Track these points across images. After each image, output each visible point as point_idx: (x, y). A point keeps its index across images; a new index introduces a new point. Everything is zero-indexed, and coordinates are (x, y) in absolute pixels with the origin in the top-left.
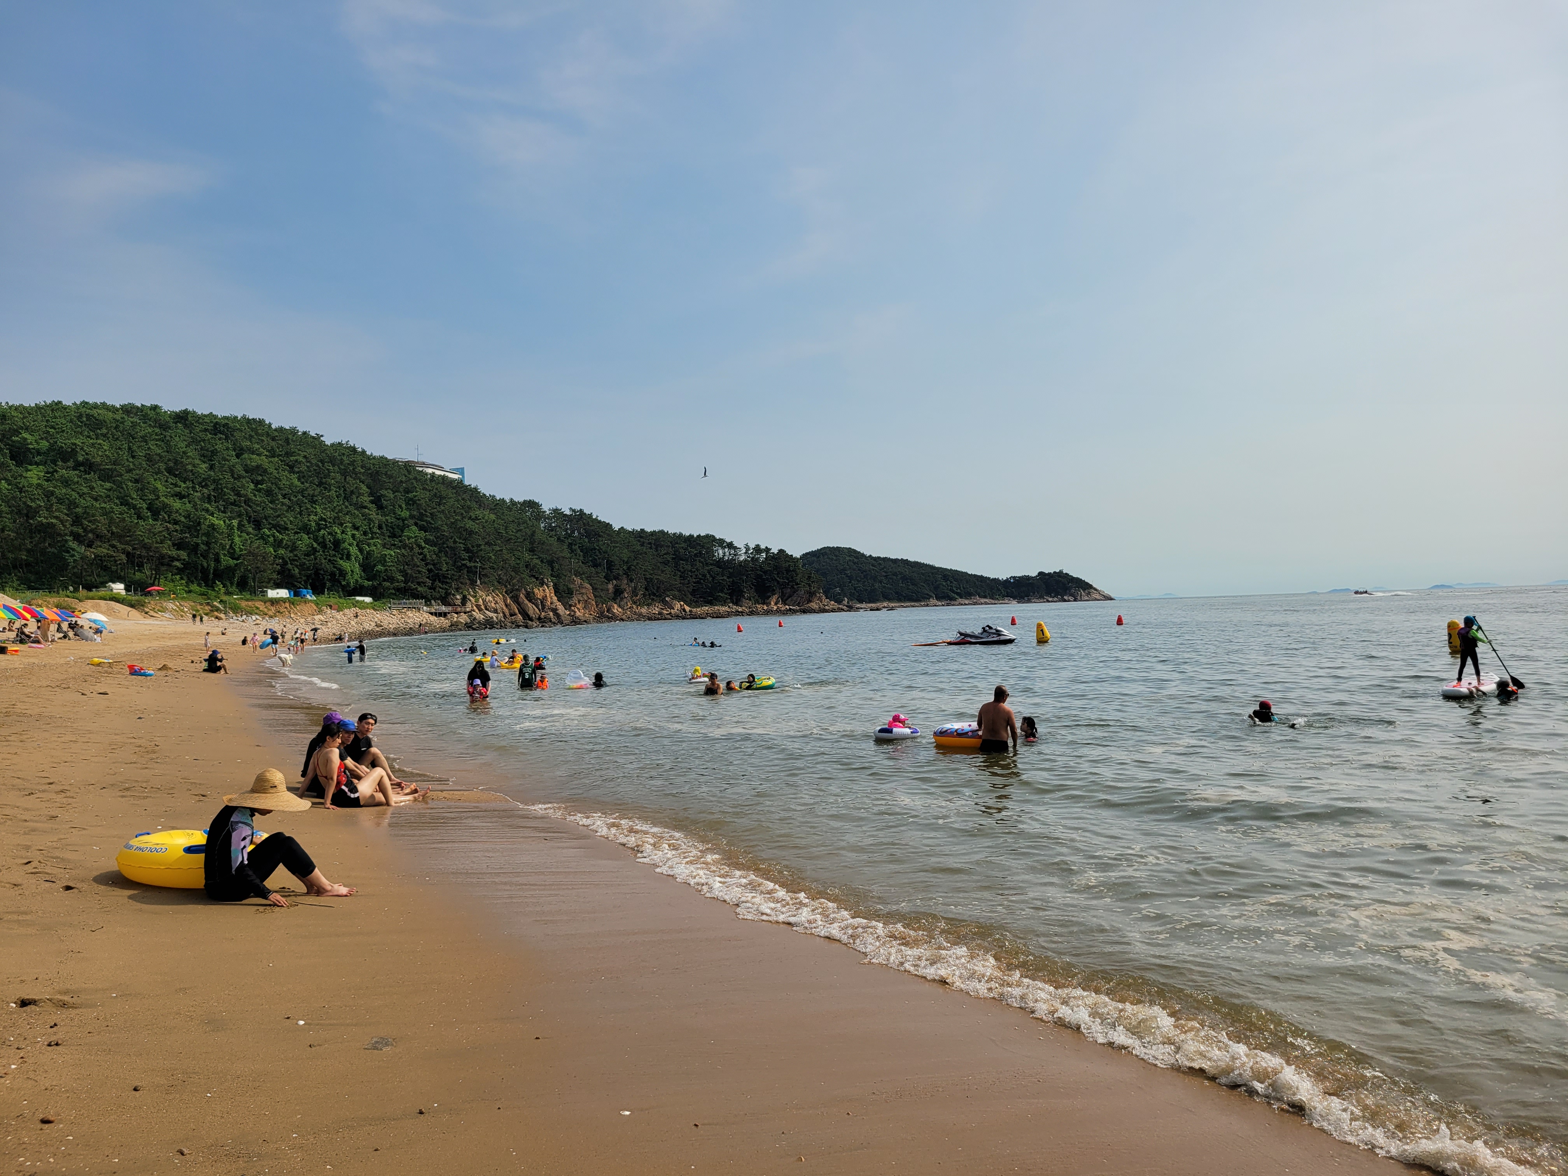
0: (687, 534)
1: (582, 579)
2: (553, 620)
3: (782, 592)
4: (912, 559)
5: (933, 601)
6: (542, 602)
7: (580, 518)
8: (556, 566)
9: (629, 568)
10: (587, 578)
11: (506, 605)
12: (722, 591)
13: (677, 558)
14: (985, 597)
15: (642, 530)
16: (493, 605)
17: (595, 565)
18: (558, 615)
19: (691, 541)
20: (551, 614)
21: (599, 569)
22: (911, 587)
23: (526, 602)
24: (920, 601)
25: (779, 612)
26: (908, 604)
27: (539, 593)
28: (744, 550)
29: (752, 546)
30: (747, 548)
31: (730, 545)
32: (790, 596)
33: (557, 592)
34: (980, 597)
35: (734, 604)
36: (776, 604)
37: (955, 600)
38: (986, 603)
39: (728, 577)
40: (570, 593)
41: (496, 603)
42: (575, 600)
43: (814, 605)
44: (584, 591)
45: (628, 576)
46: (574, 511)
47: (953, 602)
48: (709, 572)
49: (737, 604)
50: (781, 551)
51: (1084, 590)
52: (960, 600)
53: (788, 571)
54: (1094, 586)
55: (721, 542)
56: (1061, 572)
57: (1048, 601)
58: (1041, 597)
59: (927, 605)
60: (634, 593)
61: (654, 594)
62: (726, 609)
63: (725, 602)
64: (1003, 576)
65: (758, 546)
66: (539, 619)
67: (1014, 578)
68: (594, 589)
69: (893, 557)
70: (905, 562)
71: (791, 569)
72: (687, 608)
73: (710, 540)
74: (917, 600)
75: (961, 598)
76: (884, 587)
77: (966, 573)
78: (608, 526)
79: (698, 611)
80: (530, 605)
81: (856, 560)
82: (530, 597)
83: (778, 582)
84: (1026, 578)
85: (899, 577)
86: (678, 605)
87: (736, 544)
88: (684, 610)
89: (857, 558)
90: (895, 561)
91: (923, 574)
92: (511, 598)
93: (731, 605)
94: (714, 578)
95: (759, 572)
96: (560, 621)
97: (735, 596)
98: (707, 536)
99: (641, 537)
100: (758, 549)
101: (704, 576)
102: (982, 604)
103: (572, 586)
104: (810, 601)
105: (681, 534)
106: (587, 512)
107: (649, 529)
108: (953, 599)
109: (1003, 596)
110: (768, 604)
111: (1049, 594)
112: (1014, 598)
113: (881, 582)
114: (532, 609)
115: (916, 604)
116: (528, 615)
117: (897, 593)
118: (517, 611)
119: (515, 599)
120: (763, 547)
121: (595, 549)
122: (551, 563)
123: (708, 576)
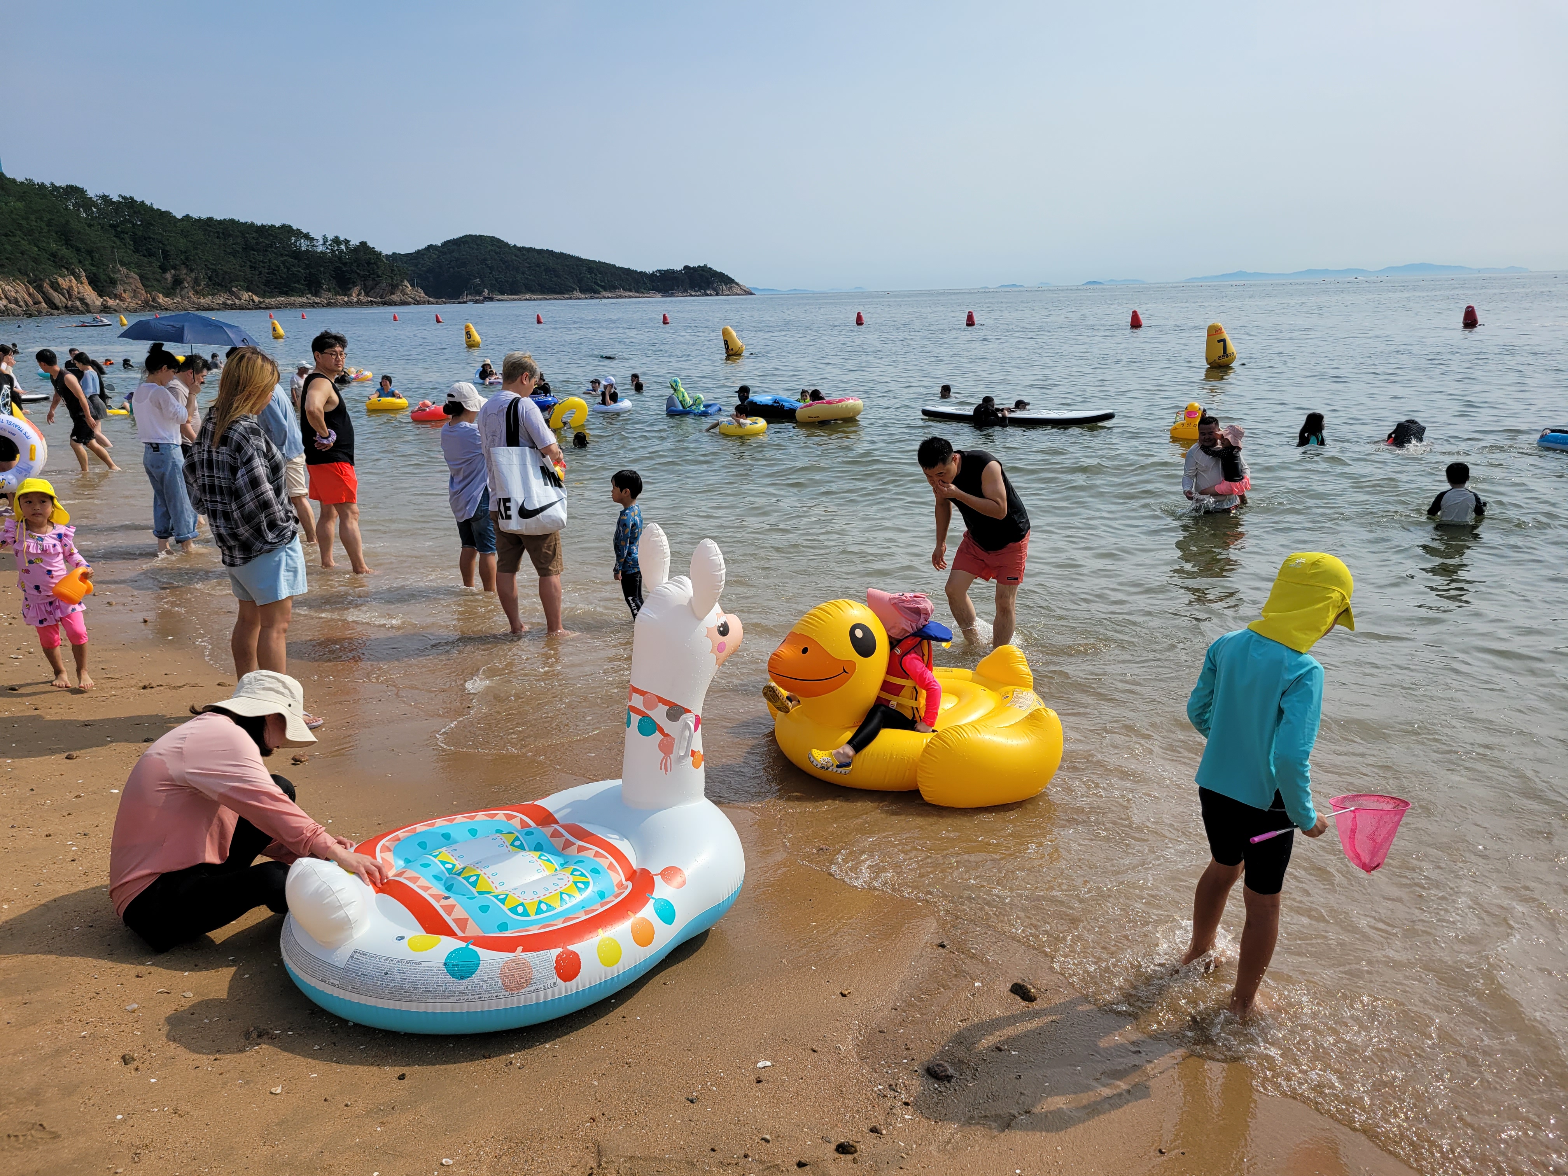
0: (259, 224)
1: (128, 269)
2: (81, 309)
3: (365, 284)
4: (557, 249)
5: (576, 294)
6: (68, 292)
7: (130, 204)
8: (97, 256)
9: (187, 259)
10: (139, 266)
11: (30, 295)
12: (298, 282)
13: (247, 248)
14: (630, 290)
15: (210, 219)
16: (13, 294)
17: (151, 254)
18: (87, 305)
19: (263, 231)
20: (78, 303)
21: (152, 259)
22: (554, 279)
23: (51, 291)
24: (564, 294)
25: (360, 304)
26: (552, 296)
27: (64, 283)
28: (321, 242)
29: (330, 237)
30: (325, 240)
31: (307, 236)
32: (372, 289)
33: (94, 282)
34: (624, 290)
35: (313, 295)
36: (358, 295)
37: (599, 292)
38: (630, 297)
39: (305, 269)
40: (113, 282)
41: (17, 292)
42: (119, 289)
43: (395, 298)
44: (131, 280)
45: (187, 266)
46: (123, 198)
47: (596, 295)
48: (283, 263)
49: (316, 294)
50: (363, 244)
51: (726, 285)
52: (604, 293)
53: (369, 263)
54: (737, 280)
55: (299, 233)
56: (705, 266)
57: (691, 295)
58: (685, 291)
59: (570, 298)
60: (196, 282)
61: (219, 285)
62: (304, 299)
63: (303, 293)
64: (649, 269)
65: (337, 237)
66: (66, 307)
67: (660, 271)
68: (142, 278)
69: (538, 247)
70: (551, 253)
71: (373, 261)
72: (256, 299)
73: (287, 230)
74: (560, 292)
75: (605, 290)
76: (527, 278)
77: (614, 266)
78: (165, 216)
79: (273, 301)
80: (55, 294)
81: (498, 250)
82: (56, 287)
83: (358, 274)
84: (672, 272)
85: (542, 268)
86: (245, 296)
87: (312, 235)
88: (253, 301)
89: (499, 247)
90: (541, 252)
91: (567, 266)
92: (34, 288)
93: (309, 296)
94: (288, 269)
95: (338, 265)
96: (88, 308)
97: (313, 286)
98: (284, 227)
99: (210, 226)
100: (336, 241)
101: (278, 267)
102: (626, 297)
103: (115, 276)
104: (392, 293)
105: (253, 224)
106: (138, 199)
107: (218, 217)
108: (596, 292)
109: (649, 290)
110: (350, 295)
111: (692, 288)
112: (659, 291)
113: (523, 273)
114: (56, 297)
115: (560, 296)
116: (55, 304)
117: (539, 285)
118: (42, 300)
119: (39, 289)
120: (342, 239)
121: (150, 238)
122: (90, 253)
123: (282, 267)
